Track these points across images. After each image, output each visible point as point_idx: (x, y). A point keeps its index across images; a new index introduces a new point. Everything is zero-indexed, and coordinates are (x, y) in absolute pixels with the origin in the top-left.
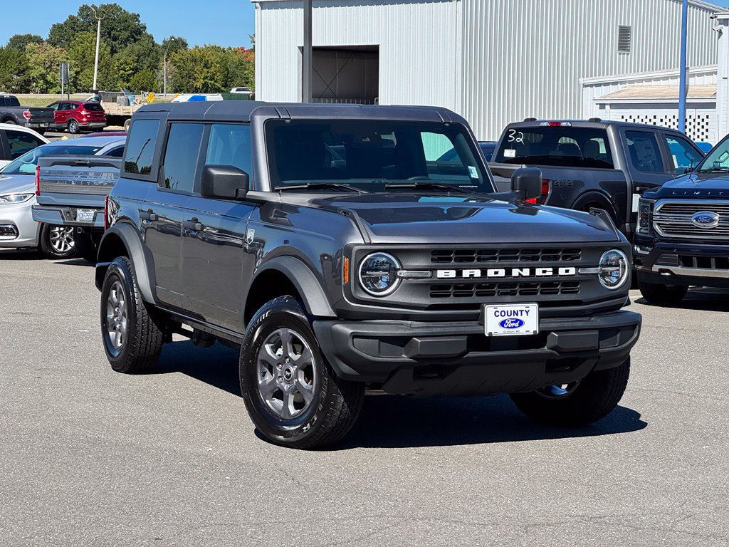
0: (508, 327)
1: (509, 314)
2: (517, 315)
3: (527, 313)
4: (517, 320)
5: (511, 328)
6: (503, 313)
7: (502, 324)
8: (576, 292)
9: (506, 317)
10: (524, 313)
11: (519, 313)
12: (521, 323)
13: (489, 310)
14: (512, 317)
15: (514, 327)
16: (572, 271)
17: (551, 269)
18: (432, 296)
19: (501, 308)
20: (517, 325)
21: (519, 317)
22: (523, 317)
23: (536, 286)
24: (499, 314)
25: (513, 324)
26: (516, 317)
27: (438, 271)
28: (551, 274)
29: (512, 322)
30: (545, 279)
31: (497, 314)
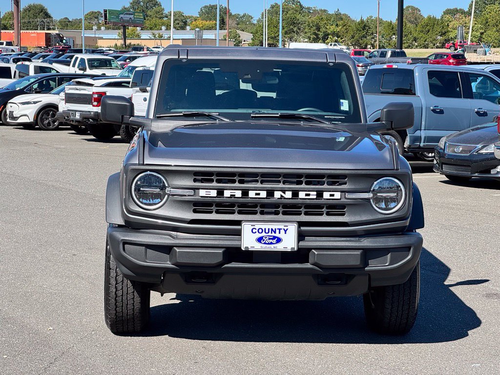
0: (265, 243)
1: (267, 231)
2: (275, 232)
3: (285, 231)
4: (274, 238)
5: (268, 244)
6: (260, 231)
7: (260, 240)
8: (343, 215)
9: (264, 234)
10: (283, 231)
11: (277, 231)
12: (279, 240)
13: (246, 228)
14: (270, 234)
15: (271, 243)
16: (337, 195)
17: (315, 193)
18: (195, 211)
19: (258, 226)
20: (274, 241)
21: (277, 235)
22: (281, 235)
23: (300, 208)
24: (257, 231)
25: (271, 241)
26: (273, 234)
27: (200, 190)
28: (315, 197)
29: (269, 239)
30: (308, 201)
31: (254, 231)
